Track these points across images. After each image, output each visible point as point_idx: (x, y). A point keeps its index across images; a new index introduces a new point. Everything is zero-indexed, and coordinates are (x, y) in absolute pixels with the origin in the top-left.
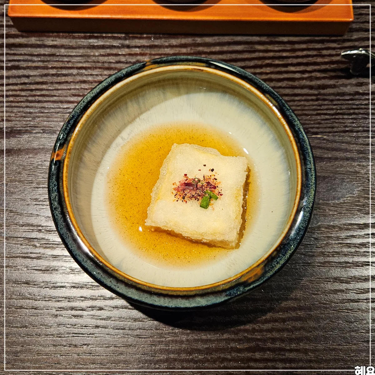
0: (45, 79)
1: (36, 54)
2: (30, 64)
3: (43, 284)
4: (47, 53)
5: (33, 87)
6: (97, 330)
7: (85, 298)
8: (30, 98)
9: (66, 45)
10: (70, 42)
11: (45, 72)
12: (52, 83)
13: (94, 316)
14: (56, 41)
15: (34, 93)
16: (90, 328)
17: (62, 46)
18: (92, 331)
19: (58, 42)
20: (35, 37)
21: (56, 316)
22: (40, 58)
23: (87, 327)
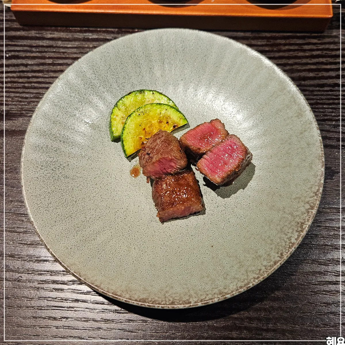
0: (41, 68)
1: (35, 45)
2: (28, 54)
3: (27, 258)
4: (45, 44)
5: (30, 75)
6: (76, 304)
8: (26, 85)
9: (63, 38)
10: (67, 35)
11: (43, 61)
12: (48, 71)
13: (75, 290)
14: (54, 34)
15: (31, 80)
16: (70, 301)
17: (59, 39)
18: (72, 305)
19: (56, 35)
20: (34, 30)
21: (38, 288)
22: (38, 49)
23: (68, 300)
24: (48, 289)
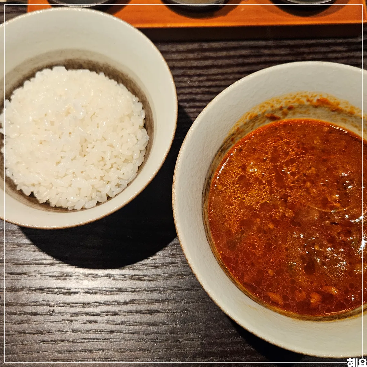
3: (57, 290)
6: (111, 335)
7: (100, 304)
13: (108, 321)
16: (105, 333)
18: (107, 336)
21: (71, 321)
23: (103, 331)
24: (81, 321)
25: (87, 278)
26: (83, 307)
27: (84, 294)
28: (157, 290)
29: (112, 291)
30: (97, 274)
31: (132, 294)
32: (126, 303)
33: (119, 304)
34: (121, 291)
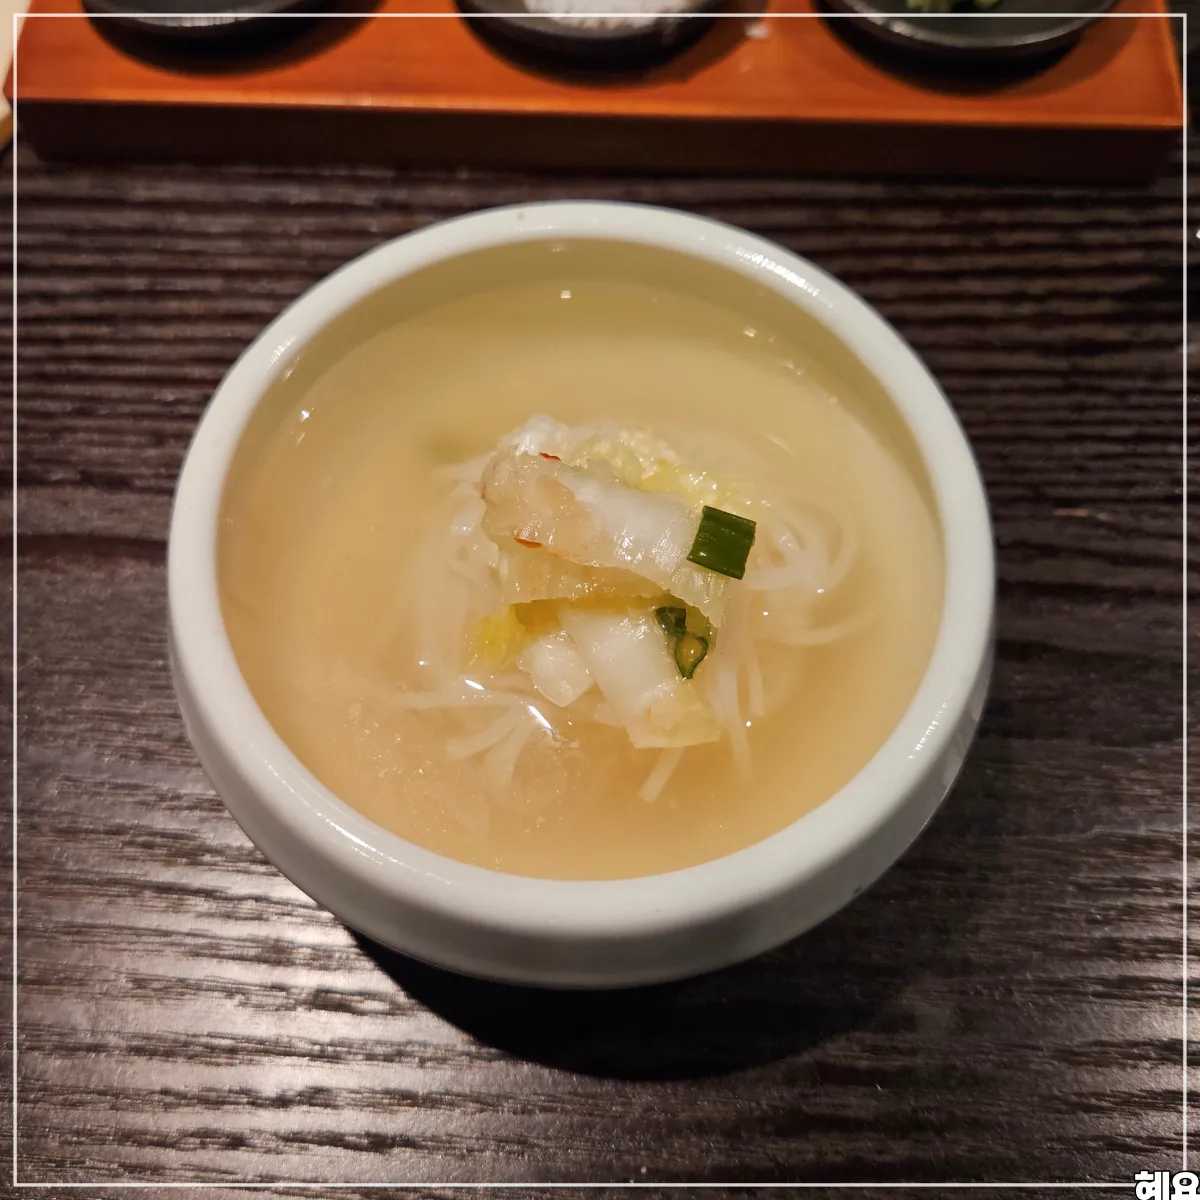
1: (89, 227)
2: (64, 259)
4: (125, 225)
5: (64, 331)
8: (51, 368)
9: (194, 201)
11: (113, 282)
12: (132, 319)
15: (67, 349)
17: (181, 205)
25: (139, 991)
26: (113, 1108)
27: (121, 1058)
28: (411, 1055)
29: (232, 1051)
30: (182, 981)
31: (312, 1063)
32: (282, 1102)
33: (256, 1101)
34: (267, 1052)
